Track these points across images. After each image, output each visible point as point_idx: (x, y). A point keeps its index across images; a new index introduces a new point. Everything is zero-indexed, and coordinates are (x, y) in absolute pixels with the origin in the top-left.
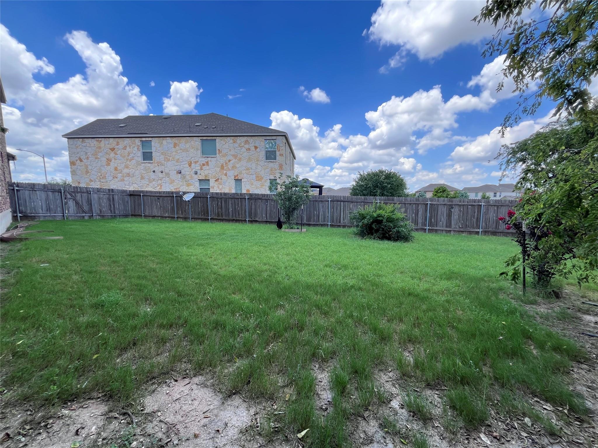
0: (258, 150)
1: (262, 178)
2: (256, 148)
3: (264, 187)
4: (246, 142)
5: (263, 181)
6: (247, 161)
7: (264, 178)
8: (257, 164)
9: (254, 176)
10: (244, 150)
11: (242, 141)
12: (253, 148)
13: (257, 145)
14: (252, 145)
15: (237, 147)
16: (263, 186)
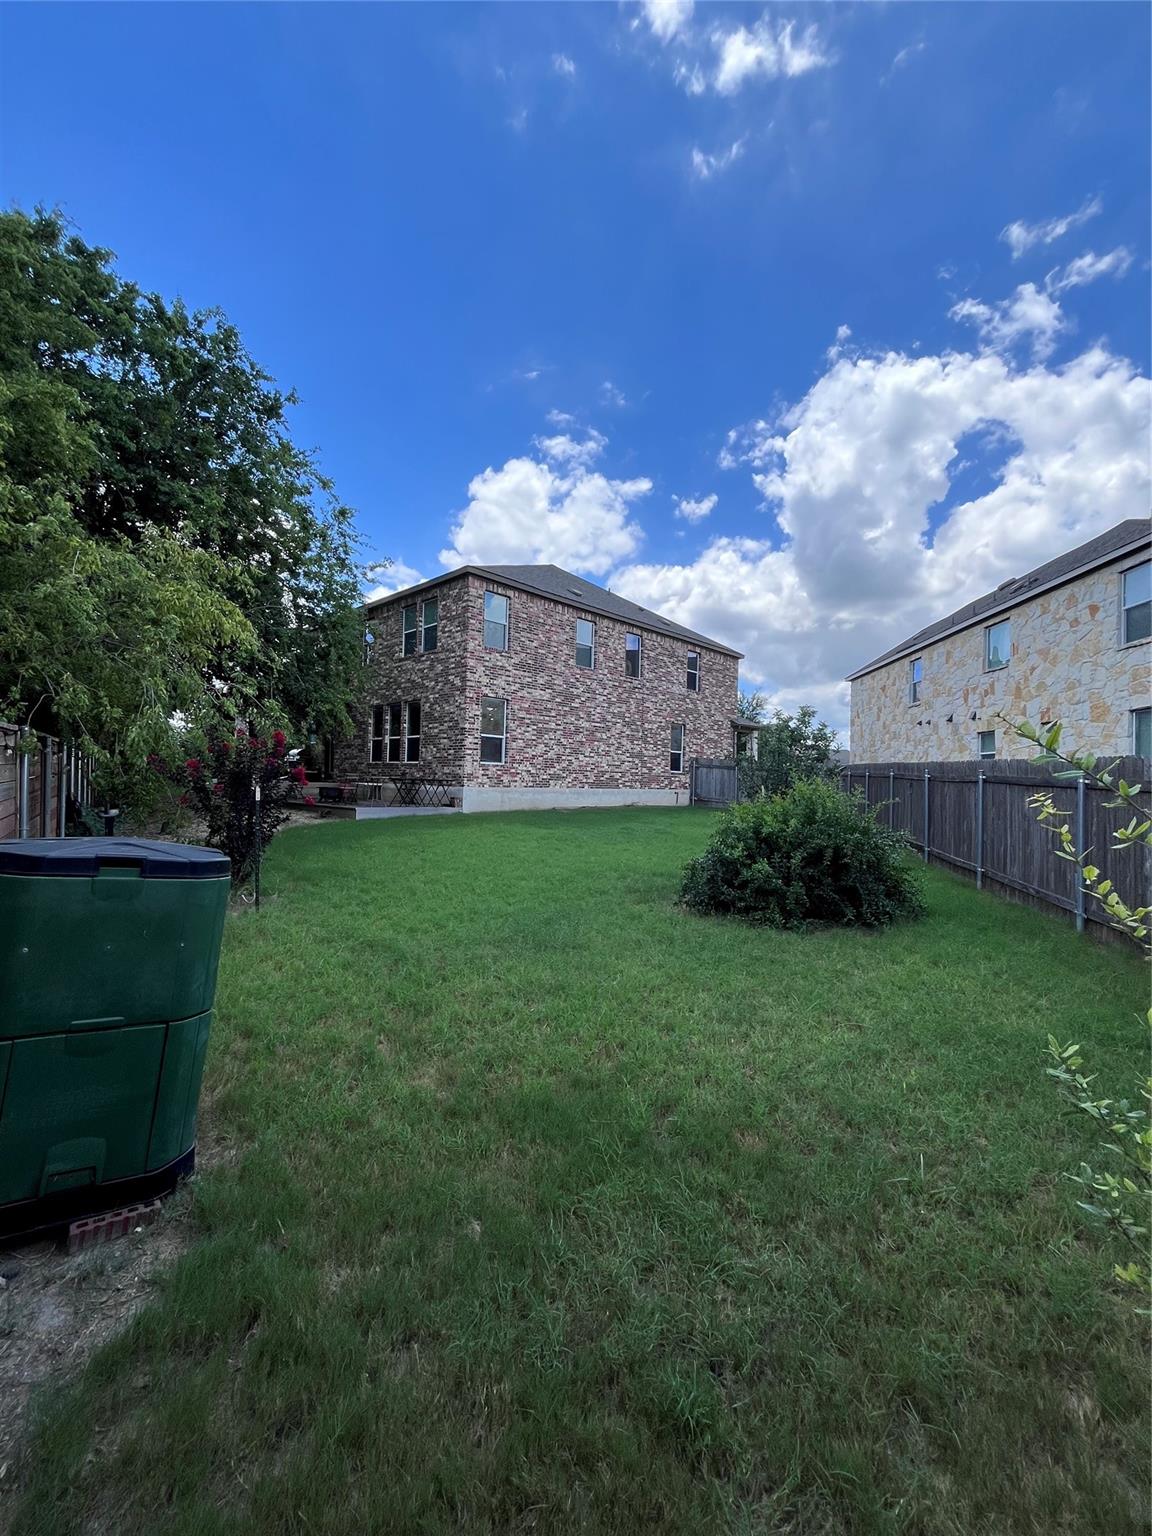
0: (1100, 615)
1: (1107, 710)
2: (1094, 609)
3: (1113, 741)
4: (1072, 601)
5: (1110, 718)
6: (1071, 660)
7: (1114, 709)
8: (1095, 664)
9: (1087, 706)
10: (1064, 625)
11: (1062, 599)
12: (1085, 615)
13: (1096, 599)
14: (1085, 604)
15: (1048, 625)
16: (1111, 736)
